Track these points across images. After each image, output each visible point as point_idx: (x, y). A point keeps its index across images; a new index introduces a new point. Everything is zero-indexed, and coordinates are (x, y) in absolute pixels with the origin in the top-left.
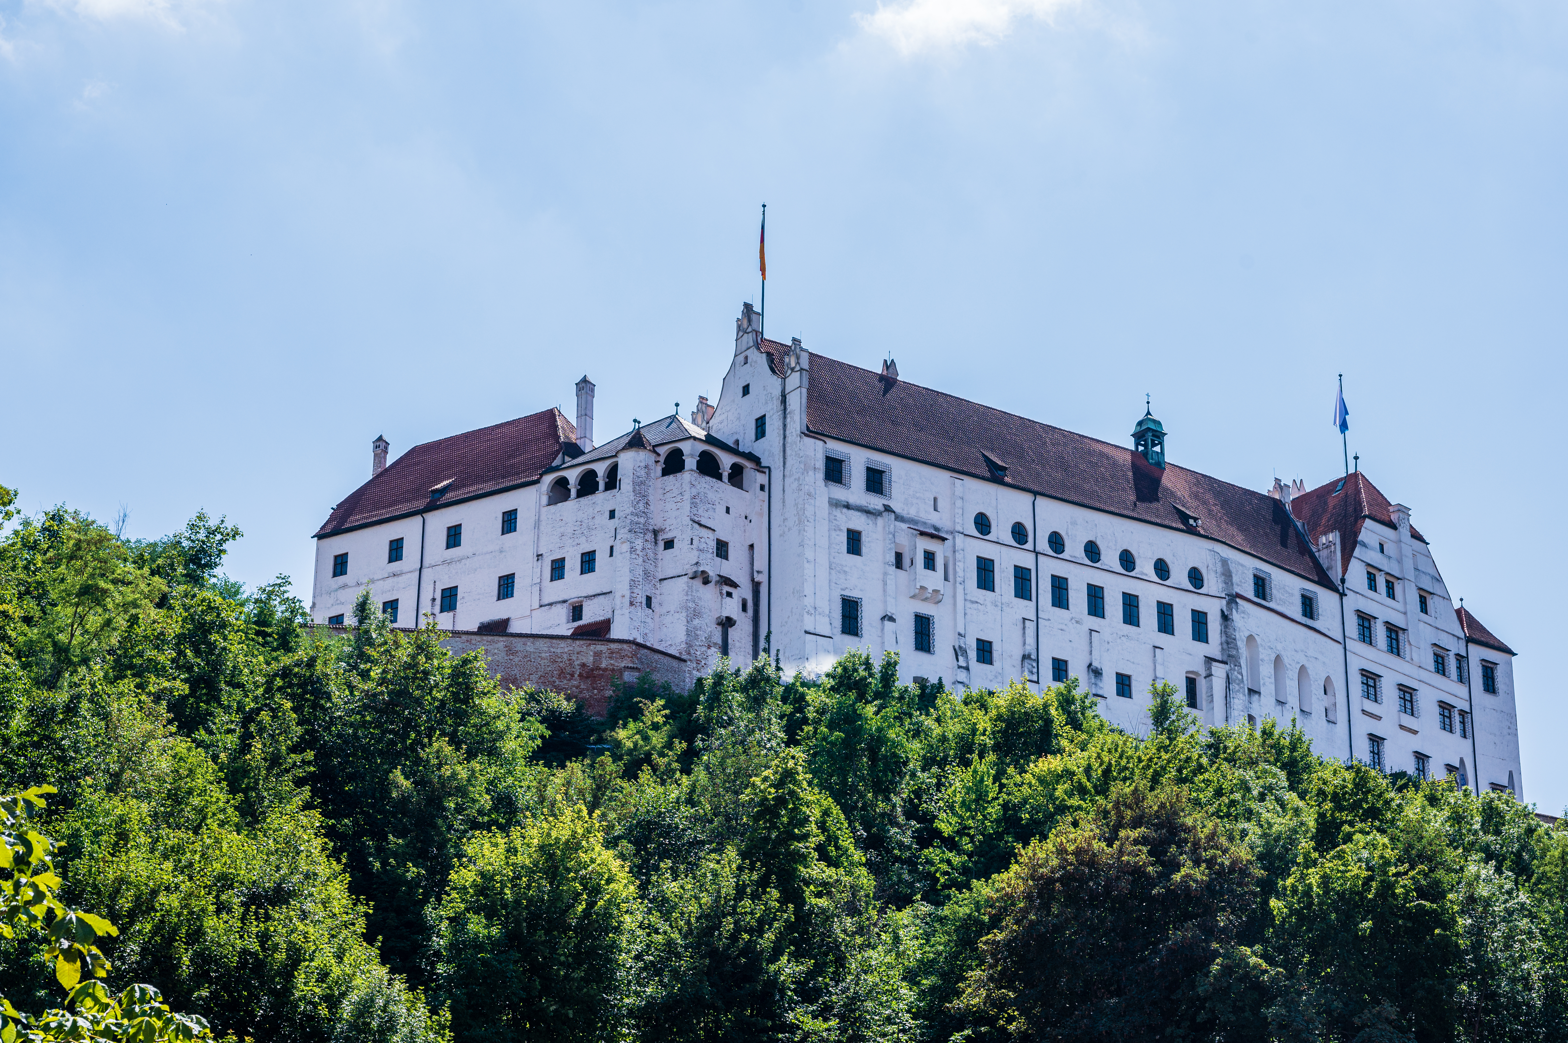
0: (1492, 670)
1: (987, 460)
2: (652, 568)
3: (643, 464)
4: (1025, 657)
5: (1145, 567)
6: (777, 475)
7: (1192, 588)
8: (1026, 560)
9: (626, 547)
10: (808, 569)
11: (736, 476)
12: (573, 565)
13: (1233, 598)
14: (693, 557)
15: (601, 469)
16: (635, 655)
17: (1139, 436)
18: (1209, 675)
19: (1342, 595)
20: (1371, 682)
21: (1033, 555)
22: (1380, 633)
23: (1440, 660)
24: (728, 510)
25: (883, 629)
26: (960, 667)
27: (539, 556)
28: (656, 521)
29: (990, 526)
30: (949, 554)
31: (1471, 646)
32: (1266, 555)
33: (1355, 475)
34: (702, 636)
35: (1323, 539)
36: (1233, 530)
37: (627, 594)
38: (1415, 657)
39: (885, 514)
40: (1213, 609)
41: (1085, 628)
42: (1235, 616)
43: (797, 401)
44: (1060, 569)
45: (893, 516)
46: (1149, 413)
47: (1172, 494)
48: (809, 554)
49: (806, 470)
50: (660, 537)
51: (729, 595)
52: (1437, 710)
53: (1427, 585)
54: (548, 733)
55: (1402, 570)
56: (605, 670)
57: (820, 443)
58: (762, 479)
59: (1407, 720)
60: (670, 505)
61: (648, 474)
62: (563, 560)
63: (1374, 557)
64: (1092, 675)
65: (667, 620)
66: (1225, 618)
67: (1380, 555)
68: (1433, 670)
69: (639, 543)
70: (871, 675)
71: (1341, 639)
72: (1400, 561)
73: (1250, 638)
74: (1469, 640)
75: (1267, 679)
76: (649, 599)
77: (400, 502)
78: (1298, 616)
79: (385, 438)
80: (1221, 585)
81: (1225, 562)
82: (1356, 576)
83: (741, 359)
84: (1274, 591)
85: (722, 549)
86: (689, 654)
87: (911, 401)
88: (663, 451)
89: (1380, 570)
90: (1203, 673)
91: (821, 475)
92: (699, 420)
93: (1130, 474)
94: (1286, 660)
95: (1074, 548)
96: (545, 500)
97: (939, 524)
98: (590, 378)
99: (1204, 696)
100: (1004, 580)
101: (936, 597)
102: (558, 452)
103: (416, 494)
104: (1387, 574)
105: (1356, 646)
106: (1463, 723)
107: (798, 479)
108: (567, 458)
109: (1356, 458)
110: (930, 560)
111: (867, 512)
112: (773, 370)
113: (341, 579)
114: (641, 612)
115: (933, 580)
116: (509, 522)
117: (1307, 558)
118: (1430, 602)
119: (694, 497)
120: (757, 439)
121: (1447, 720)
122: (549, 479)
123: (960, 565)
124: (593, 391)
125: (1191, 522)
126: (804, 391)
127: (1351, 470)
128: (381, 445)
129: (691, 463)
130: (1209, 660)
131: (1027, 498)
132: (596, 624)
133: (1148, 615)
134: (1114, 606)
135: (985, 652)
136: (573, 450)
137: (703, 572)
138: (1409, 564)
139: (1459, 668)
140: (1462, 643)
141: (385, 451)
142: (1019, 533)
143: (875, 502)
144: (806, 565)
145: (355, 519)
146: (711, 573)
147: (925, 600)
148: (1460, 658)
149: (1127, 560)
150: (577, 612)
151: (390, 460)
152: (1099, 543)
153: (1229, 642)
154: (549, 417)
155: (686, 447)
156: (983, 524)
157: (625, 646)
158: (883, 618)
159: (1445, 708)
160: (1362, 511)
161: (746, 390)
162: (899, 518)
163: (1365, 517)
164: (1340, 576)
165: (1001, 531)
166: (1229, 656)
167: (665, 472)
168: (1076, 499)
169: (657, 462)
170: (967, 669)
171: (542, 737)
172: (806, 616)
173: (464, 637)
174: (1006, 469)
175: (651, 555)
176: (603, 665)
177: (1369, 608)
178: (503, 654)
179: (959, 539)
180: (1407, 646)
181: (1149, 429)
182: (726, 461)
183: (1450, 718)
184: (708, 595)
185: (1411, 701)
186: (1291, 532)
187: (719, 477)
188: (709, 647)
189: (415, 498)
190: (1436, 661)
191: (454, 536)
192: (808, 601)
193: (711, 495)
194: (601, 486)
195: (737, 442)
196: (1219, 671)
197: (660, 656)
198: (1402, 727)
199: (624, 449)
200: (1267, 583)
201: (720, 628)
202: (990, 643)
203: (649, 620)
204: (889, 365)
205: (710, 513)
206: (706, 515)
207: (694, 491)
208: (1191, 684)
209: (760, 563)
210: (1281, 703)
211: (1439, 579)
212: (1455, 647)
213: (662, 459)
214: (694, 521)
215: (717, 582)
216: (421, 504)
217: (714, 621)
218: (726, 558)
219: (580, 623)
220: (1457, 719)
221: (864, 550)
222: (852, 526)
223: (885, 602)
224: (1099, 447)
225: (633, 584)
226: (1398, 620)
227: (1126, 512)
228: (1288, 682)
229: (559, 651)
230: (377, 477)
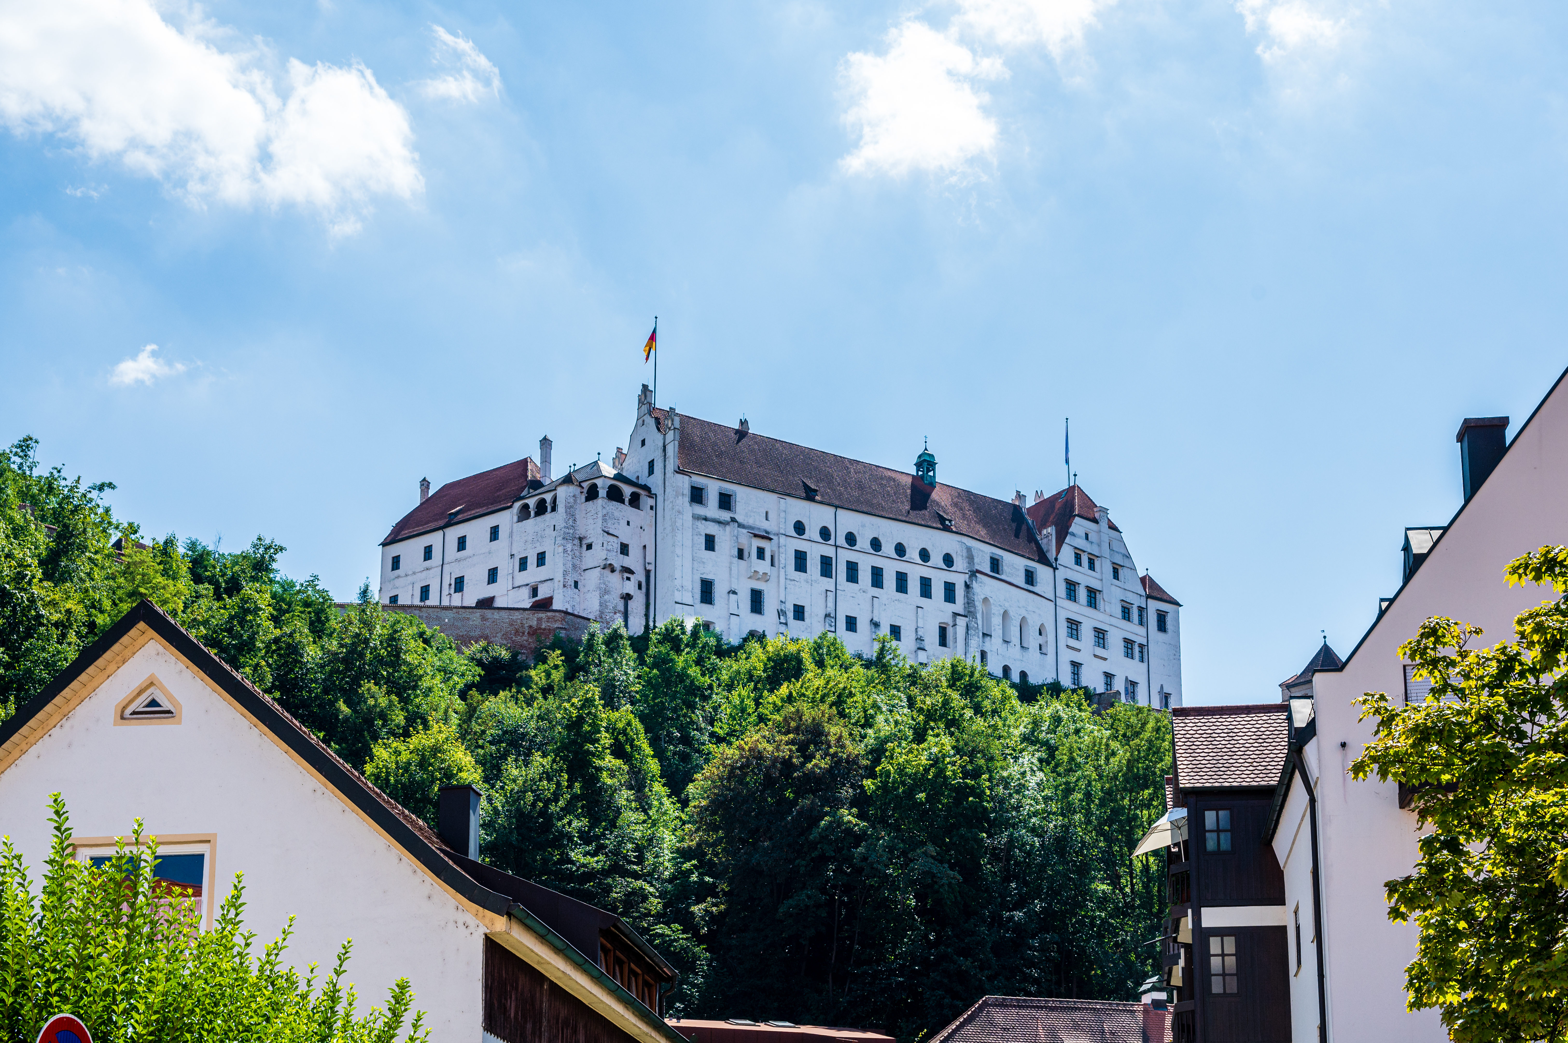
0: (1164, 616)
1: (805, 486)
2: (578, 562)
3: (572, 495)
4: (827, 616)
5: (913, 554)
6: (660, 499)
7: (946, 568)
8: (829, 551)
9: (561, 549)
10: (678, 562)
11: (635, 502)
12: (532, 561)
13: (974, 573)
14: (603, 555)
15: (548, 497)
16: (564, 620)
17: (919, 465)
18: (955, 625)
19: (1055, 569)
20: (1074, 627)
21: (834, 548)
22: (1082, 594)
23: (1126, 611)
24: (628, 523)
25: (729, 600)
26: (781, 623)
27: (512, 555)
28: (581, 532)
29: (804, 530)
30: (775, 549)
31: (1149, 600)
32: (1001, 543)
33: (1074, 487)
34: (611, 606)
35: (1045, 532)
36: (979, 527)
37: (562, 579)
38: (1107, 609)
39: (731, 523)
40: (959, 581)
41: (869, 596)
42: (975, 585)
43: (672, 449)
44: (853, 557)
45: (736, 524)
46: (926, 449)
47: (938, 504)
48: (678, 551)
49: (677, 496)
50: (585, 542)
51: (628, 579)
52: (1122, 644)
53: (1119, 560)
54: (483, 673)
55: (1100, 551)
56: (544, 629)
57: (687, 478)
58: (651, 502)
59: (1100, 652)
60: (591, 521)
61: (575, 501)
62: (526, 557)
63: (1081, 543)
64: (873, 627)
65: (588, 596)
66: (967, 586)
67: (1085, 541)
68: (1120, 617)
69: (569, 547)
70: (684, 633)
71: (1053, 598)
72: (1099, 545)
73: (986, 600)
74: (1148, 597)
75: (997, 627)
76: (576, 583)
77: (432, 522)
78: (1022, 584)
79: (427, 479)
80: (966, 565)
81: (969, 549)
82: (1066, 555)
83: (641, 423)
84: (1005, 568)
85: (624, 549)
86: (601, 618)
87: (756, 447)
88: (586, 485)
89: (1084, 552)
90: (951, 624)
91: (687, 499)
92: (617, 463)
93: (909, 491)
94: (1011, 613)
95: (863, 543)
96: (515, 518)
97: (769, 529)
98: (549, 437)
99: (951, 638)
100: (814, 565)
101: (765, 578)
102: (525, 487)
103: (442, 515)
104: (1089, 554)
105: (1064, 603)
106: (1141, 652)
107: (672, 502)
108: (531, 491)
109: (1075, 475)
110: (761, 554)
111: (719, 522)
112: (659, 430)
113: (396, 572)
114: (571, 591)
115: (763, 566)
116: (494, 533)
117: (1033, 545)
118: (1121, 572)
119: (605, 515)
120: (649, 475)
121: (1130, 651)
122: (518, 505)
123: (782, 556)
124: (551, 445)
125: (947, 522)
126: (677, 443)
127: (1072, 484)
128: (425, 484)
129: (602, 493)
130: (955, 615)
131: (831, 510)
132: (546, 599)
133: (914, 586)
134: (890, 580)
135: (799, 612)
136: (536, 485)
137: (610, 565)
138: (1105, 546)
139: (1140, 616)
140: (1143, 599)
141: (428, 487)
142: (825, 534)
143: (725, 515)
144: (676, 558)
145: (405, 533)
146: (615, 565)
147: (758, 579)
148: (1141, 609)
149: (900, 550)
150: (535, 591)
151: (431, 492)
152: (880, 539)
153: (969, 602)
154: (524, 463)
155: (599, 482)
156: (800, 528)
157: (557, 614)
158: (729, 593)
159: (1129, 643)
160: (1074, 511)
161: (643, 443)
162: (740, 526)
163: (1076, 515)
164: (1054, 556)
165: (812, 532)
166: (969, 612)
167: (588, 499)
168: (865, 510)
169: (582, 492)
170: (786, 624)
171: (479, 675)
172: (676, 593)
173: (454, 610)
174: (816, 491)
175: (577, 554)
176: (543, 627)
177: (1074, 577)
178: (479, 620)
179: (783, 539)
180: (1102, 602)
181: (925, 460)
182: (627, 490)
183: (1132, 649)
184: (615, 579)
185: (1103, 639)
186: (1024, 527)
187: (623, 502)
188: (615, 613)
189: (440, 519)
190: (1123, 612)
191: (462, 543)
192: (678, 583)
193: (616, 514)
194: (549, 509)
195: (638, 477)
196: (961, 622)
197: (581, 620)
198: (1095, 656)
199: (560, 484)
200: (1000, 562)
201: (622, 601)
202: (803, 607)
203: (576, 596)
204: (744, 423)
205: (616, 525)
206: (613, 527)
207: (605, 512)
208: (943, 631)
209: (650, 558)
210: (1006, 642)
211: (1128, 556)
212: (1137, 602)
213: (585, 490)
214: (604, 531)
215: (621, 571)
216: (441, 523)
217: (619, 596)
218: (627, 555)
219: (537, 599)
220: (1137, 649)
221: (716, 547)
222: (708, 532)
223: (730, 582)
224: (889, 474)
225: (565, 573)
226: (1096, 585)
227: (900, 518)
228: (1012, 628)
229: (515, 618)
230: (422, 504)
